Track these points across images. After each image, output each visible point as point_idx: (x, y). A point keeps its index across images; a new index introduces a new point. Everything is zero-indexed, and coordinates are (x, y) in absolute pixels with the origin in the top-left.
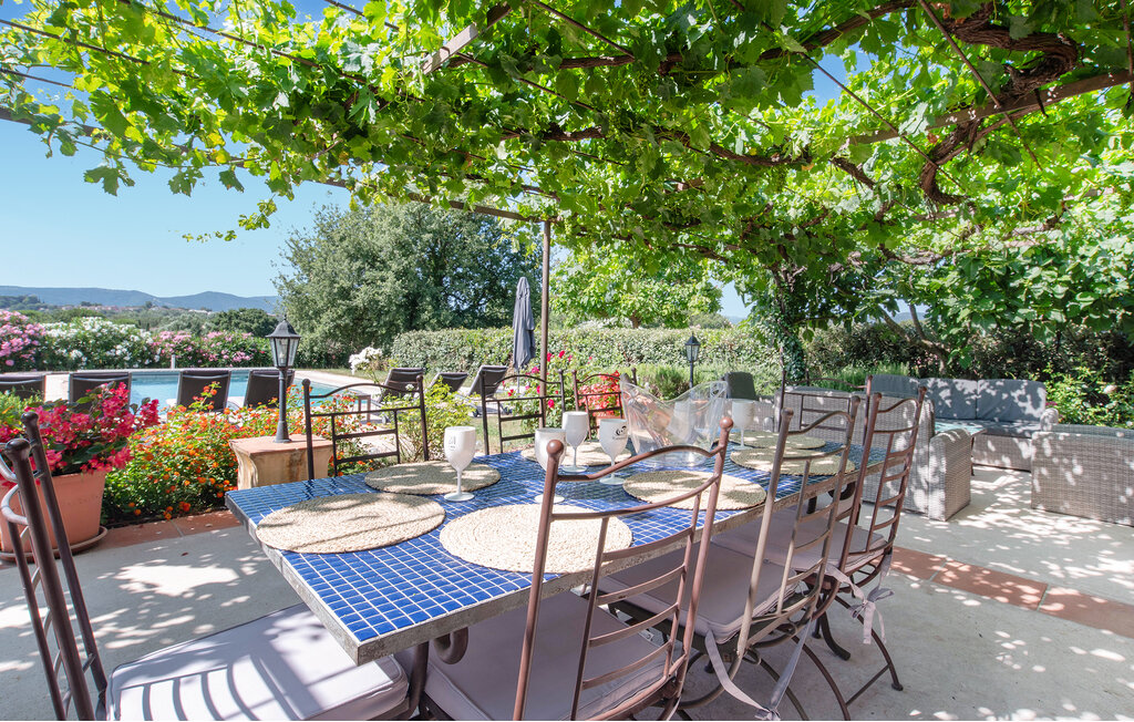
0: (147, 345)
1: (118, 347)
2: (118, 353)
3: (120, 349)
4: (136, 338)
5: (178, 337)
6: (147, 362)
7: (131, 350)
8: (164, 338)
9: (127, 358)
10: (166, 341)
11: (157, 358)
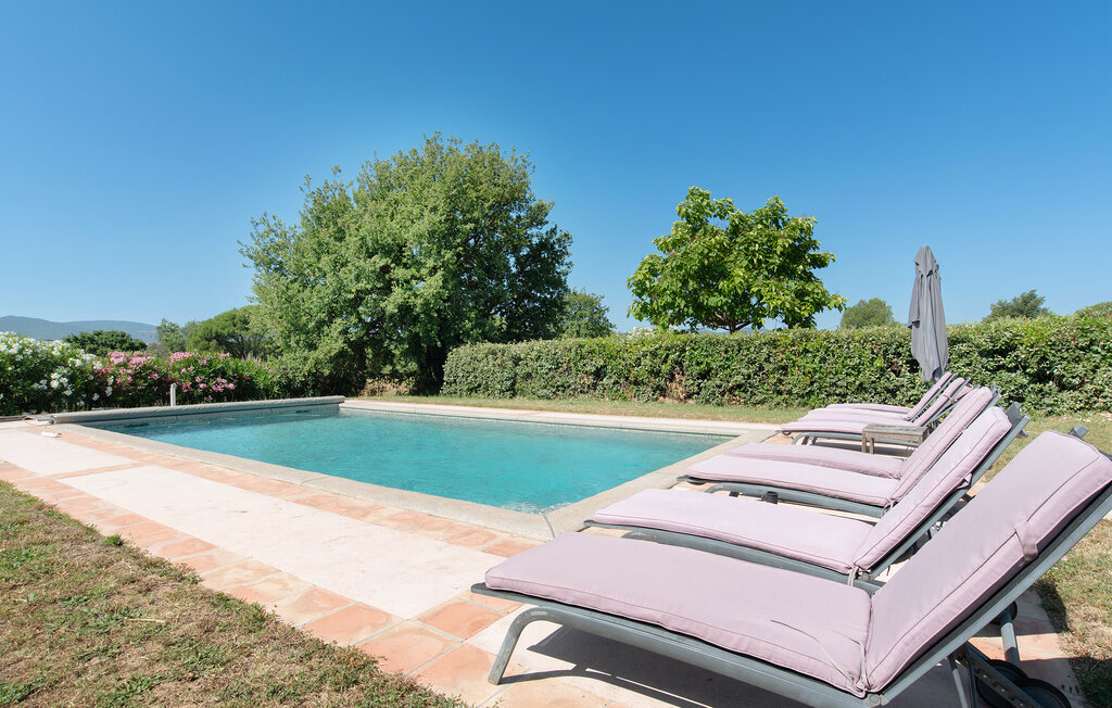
0: (93, 373)
1: (54, 376)
2: (55, 384)
3: (57, 379)
4: (78, 363)
5: (136, 360)
6: (96, 397)
7: (72, 379)
8: (116, 362)
9: (68, 393)
10: (119, 366)
11: (109, 391)
